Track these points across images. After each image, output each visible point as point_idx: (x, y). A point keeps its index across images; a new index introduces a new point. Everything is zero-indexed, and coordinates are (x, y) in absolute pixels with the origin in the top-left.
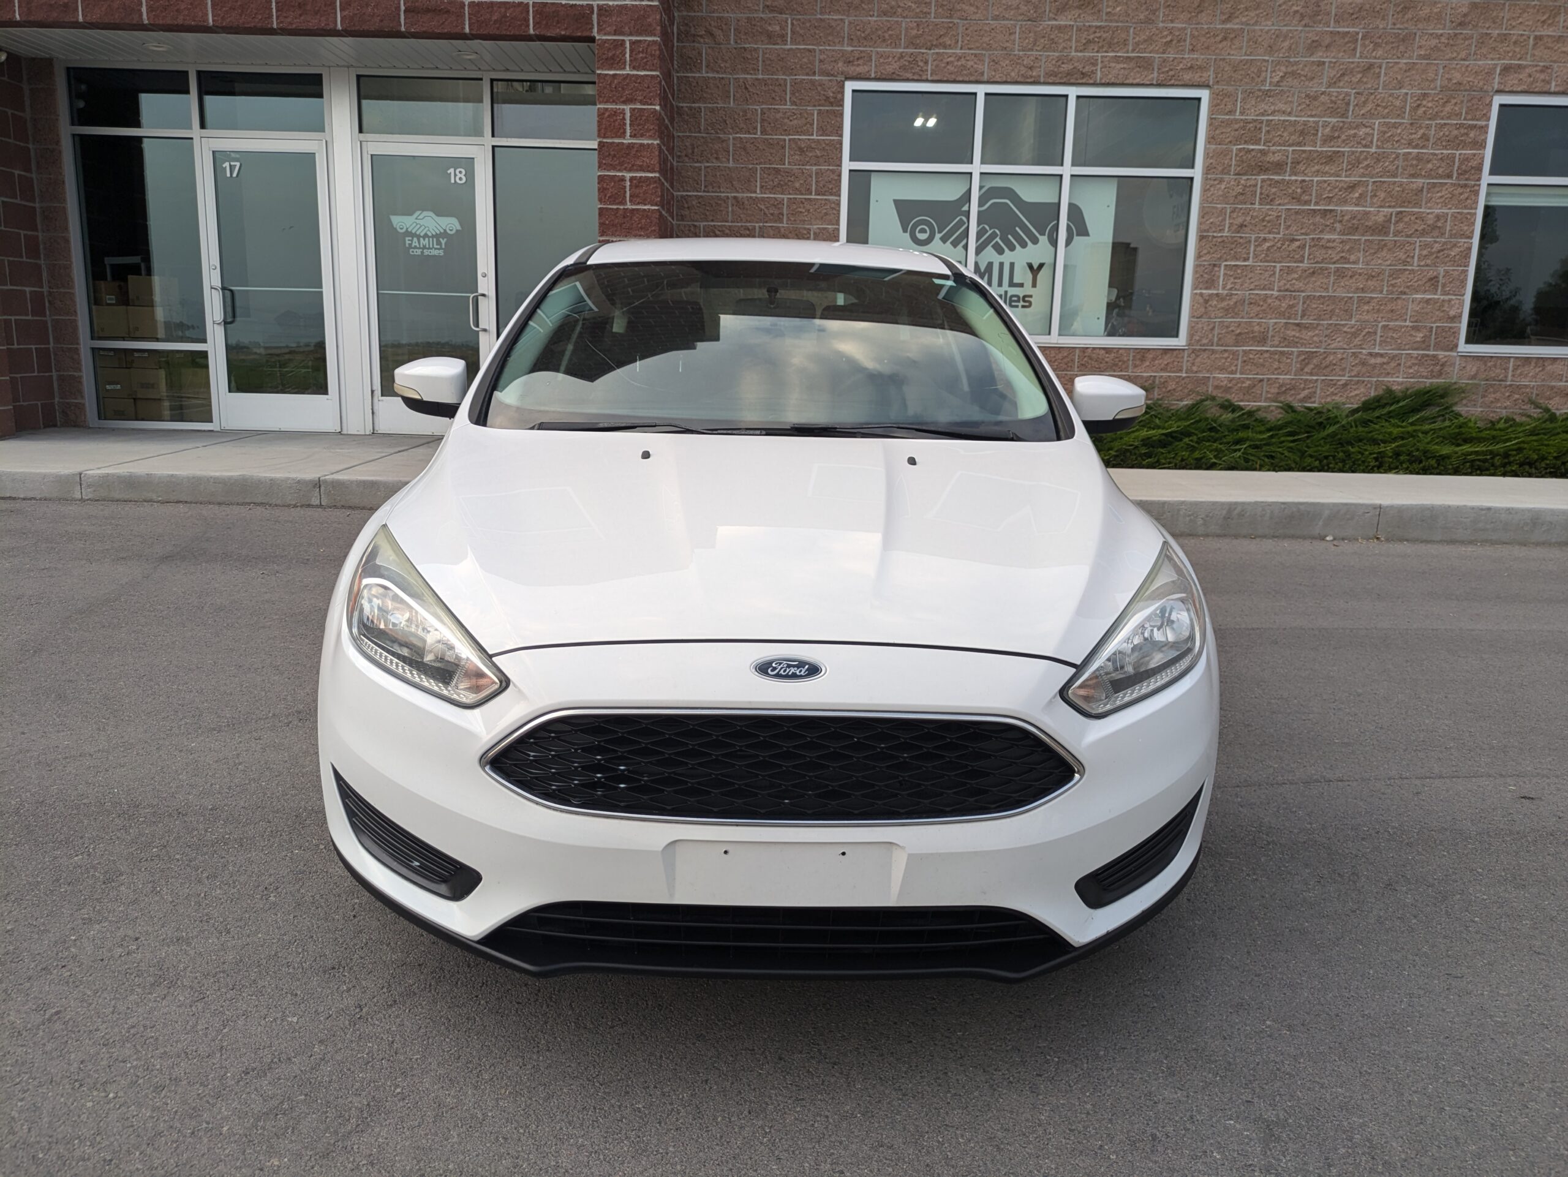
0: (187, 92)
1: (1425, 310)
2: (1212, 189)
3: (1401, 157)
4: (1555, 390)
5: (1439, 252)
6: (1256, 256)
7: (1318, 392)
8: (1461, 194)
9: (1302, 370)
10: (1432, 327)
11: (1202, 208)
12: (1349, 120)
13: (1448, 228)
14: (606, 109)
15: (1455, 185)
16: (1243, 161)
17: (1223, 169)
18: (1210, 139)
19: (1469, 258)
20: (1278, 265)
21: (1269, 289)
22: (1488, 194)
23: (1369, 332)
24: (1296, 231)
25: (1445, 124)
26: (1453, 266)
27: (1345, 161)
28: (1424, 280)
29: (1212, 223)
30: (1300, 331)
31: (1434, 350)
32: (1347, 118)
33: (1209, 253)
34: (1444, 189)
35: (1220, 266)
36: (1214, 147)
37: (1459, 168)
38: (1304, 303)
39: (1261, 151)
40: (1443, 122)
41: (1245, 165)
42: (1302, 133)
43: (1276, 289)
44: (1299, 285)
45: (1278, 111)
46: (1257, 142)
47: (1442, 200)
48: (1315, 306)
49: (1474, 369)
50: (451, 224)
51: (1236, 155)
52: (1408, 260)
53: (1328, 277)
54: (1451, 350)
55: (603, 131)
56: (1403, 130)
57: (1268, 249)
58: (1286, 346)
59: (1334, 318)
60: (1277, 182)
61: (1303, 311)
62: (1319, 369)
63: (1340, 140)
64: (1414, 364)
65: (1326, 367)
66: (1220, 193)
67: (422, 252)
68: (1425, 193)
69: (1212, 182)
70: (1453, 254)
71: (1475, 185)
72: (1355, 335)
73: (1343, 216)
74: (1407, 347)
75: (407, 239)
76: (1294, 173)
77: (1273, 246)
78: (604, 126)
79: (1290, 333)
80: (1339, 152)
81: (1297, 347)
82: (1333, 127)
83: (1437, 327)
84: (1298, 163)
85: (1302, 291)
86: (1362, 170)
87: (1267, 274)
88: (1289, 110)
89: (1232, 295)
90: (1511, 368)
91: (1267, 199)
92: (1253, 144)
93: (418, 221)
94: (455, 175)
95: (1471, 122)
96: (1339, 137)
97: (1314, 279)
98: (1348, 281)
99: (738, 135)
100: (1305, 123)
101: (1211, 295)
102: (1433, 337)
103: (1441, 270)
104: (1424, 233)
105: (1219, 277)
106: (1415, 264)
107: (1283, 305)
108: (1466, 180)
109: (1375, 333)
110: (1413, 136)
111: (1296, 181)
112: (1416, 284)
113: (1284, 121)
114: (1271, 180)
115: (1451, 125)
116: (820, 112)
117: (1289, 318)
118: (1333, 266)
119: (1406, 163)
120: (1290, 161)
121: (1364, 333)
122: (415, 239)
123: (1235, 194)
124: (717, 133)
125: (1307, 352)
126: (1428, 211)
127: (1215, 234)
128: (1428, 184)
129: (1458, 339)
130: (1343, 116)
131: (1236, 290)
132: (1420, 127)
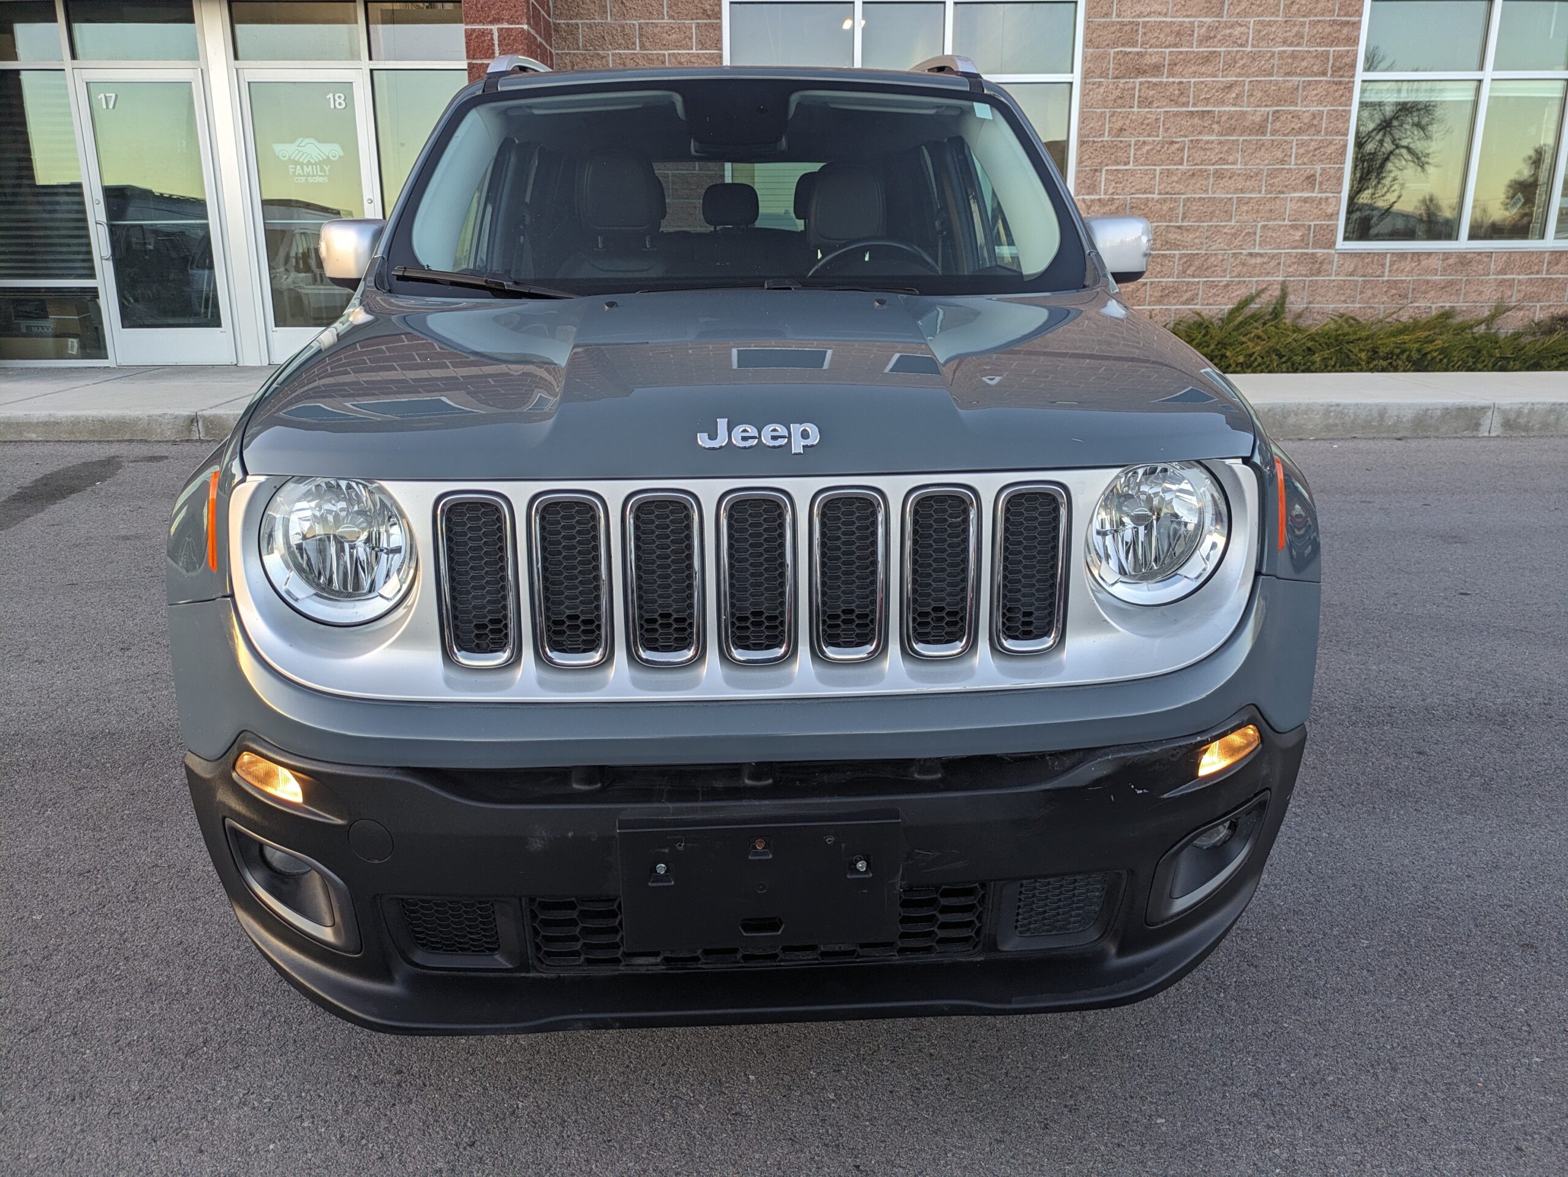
0: (55, 20)
1: (1304, 209)
2: (1091, 93)
3: (1276, 55)
4: (1430, 284)
5: (1316, 150)
6: (1136, 160)
7: (1201, 293)
8: (1336, 91)
9: (1184, 272)
10: (1310, 226)
11: (1082, 113)
12: (1225, 19)
13: (1324, 126)
14: (474, 30)
15: (1328, 82)
16: (1120, 65)
17: (1101, 73)
18: (1088, 43)
19: (1345, 155)
20: (1158, 168)
21: (1150, 193)
22: (1363, 91)
23: (1248, 233)
24: (1176, 133)
25: (1319, 21)
26: (1330, 163)
27: (1222, 61)
28: (1302, 178)
29: (1091, 128)
30: (1181, 233)
31: (1313, 248)
32: (1222, 17)
33: (1090, 158)
34: (1319, 86)
35: (1101, 170)
36: (1091, 50)
37: (1333, 65)
38: (1184, 205)
39: (1138, 53)
40: (1316, 19)
41: (1123, 67)
42: (1178, 33)
43: (1156, 192)
44: (1179, 187)
45: (1154, 12)
46: (1134, 45)
47: (1317, 98)
48: (1195, 208)
49: (1352, 266)
50: (333, 150)
51: (1114, 58)
52: (1286, 159)
53: (1207, 178)
54: (1330, 248)
55: (471, 52)
56: (1278, 28)
57: (1148, 152)
58: (1168, 249)
59: (1215, 219)
60: (1155, 84)
61: (1184, 214)
62: (1202, 270)
63: (1216, 40)
64: (1294, 263)
65: (1207, 269)
66: (1100, 97)
67: (306, 180)
68: (1300, 91)
69: (1091, 86)
70: (1329, 152)
71: (1349, 82)
72: (1235, 236)
73: (1220, 117)
74: (1286, 246)
75: (291, 167)
76: (1171, 74)
77: (1153, 149)
78: (472, 47)
79: (1172, 236)
80: (1215, 52)
81: (1179, 250)
82: (1210, 26)
83: (1315, 225)
84: (1175, 64)
85: (1182, 194)
86: (1238, 70)
87: (1147, 178)
88: (1165, 10)
89: (1113, 199)
90: (1388, 264)
91: (1145, 102)
92: (1130, 47)
93: (300, 149)
94: (335, 100)
95: (1344, 19)
96: (1215, 37)
97: (1193, 181)
98: (1227, 182)
99: (617, 51)
100: (1181, 24)
101: (1092, 201)
102: (1312, 235)
103: (1318, 168)
104: (1300, 131)
105: (1101, 182)
106: (1293, 163)
107: (1164, 208)
108: (1341, 76)
109: (1255, 234)
110: (1288, 34)
111: (1174, 83)
112: (1294, 183)
113: (1160, 22)
114: (1149, 82)
115: (1324, 22)
116: (698, 26)
117: (1170, 221)
118: (1210, 167)
119: (1281, 61)
120: (1166, 63)
121: (1243, 234)
122: (299, 167)
123: (1113, 97)
124: (596, 49)
125: (1189, 254)
126: (1304, 109)
127: (1095, 139)
128: (1304, 82)
129: (1336, 237)
130: (1218, 15)
131: (1117, 194)
132: (1295, 25)
